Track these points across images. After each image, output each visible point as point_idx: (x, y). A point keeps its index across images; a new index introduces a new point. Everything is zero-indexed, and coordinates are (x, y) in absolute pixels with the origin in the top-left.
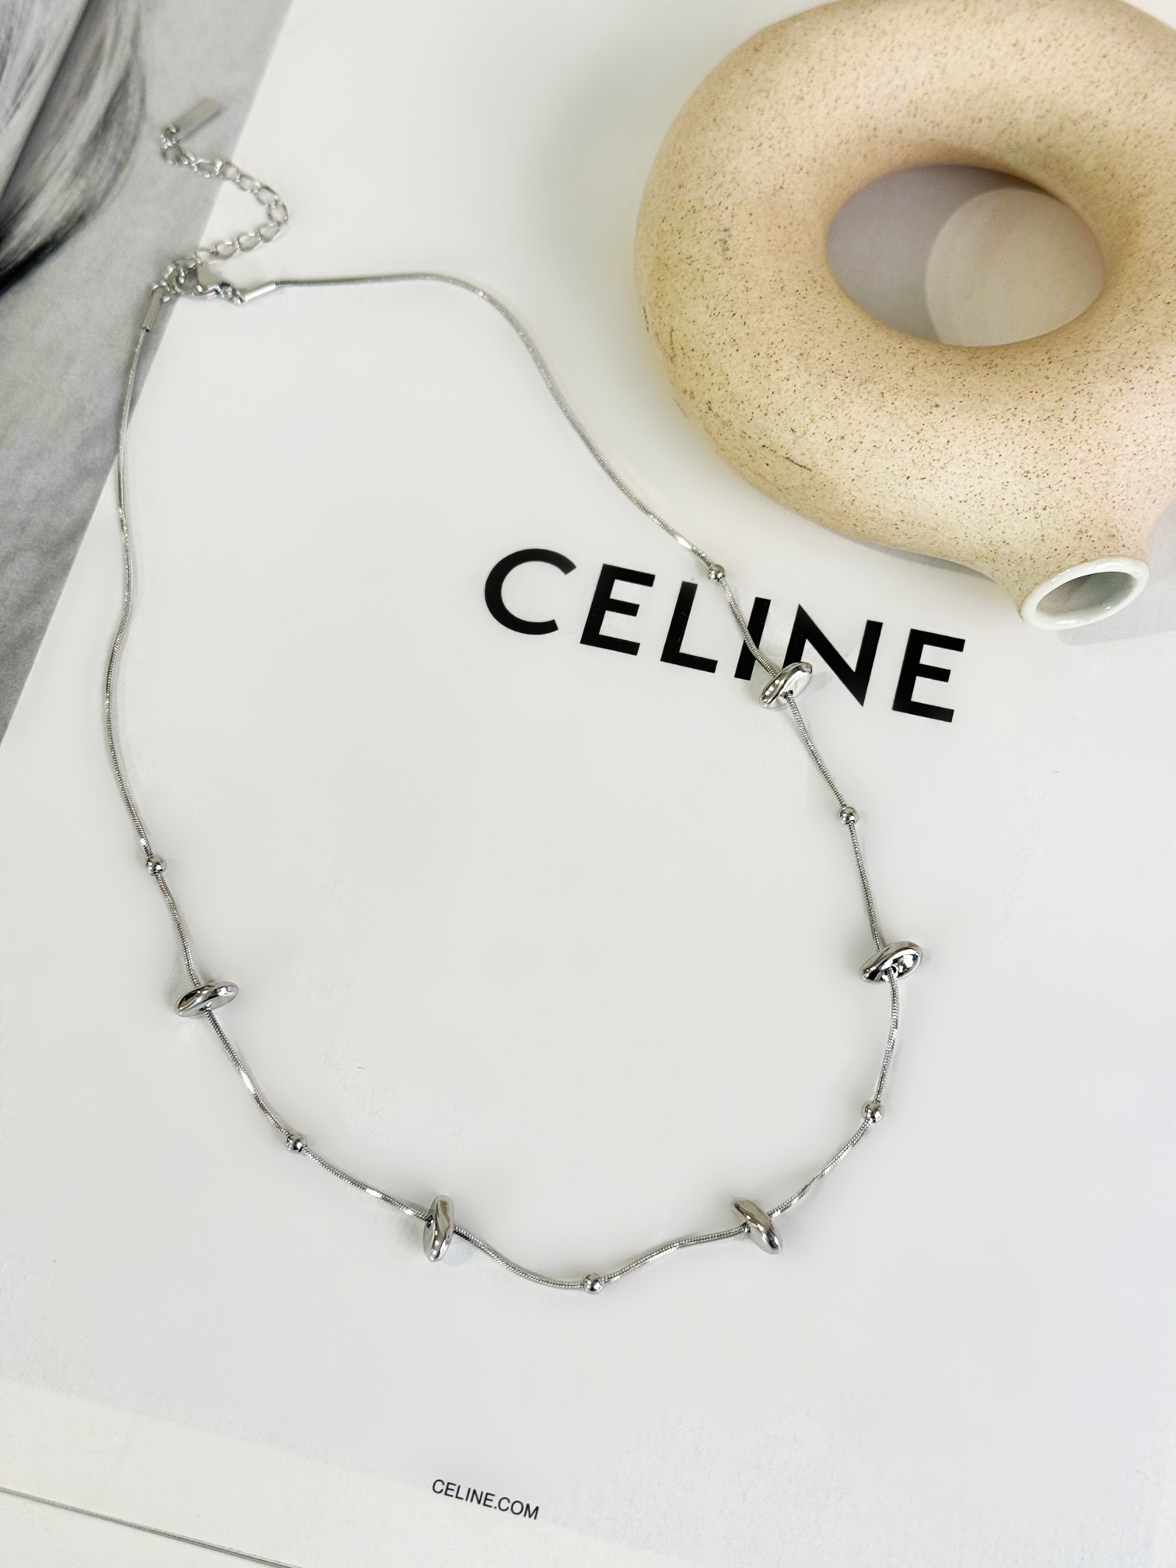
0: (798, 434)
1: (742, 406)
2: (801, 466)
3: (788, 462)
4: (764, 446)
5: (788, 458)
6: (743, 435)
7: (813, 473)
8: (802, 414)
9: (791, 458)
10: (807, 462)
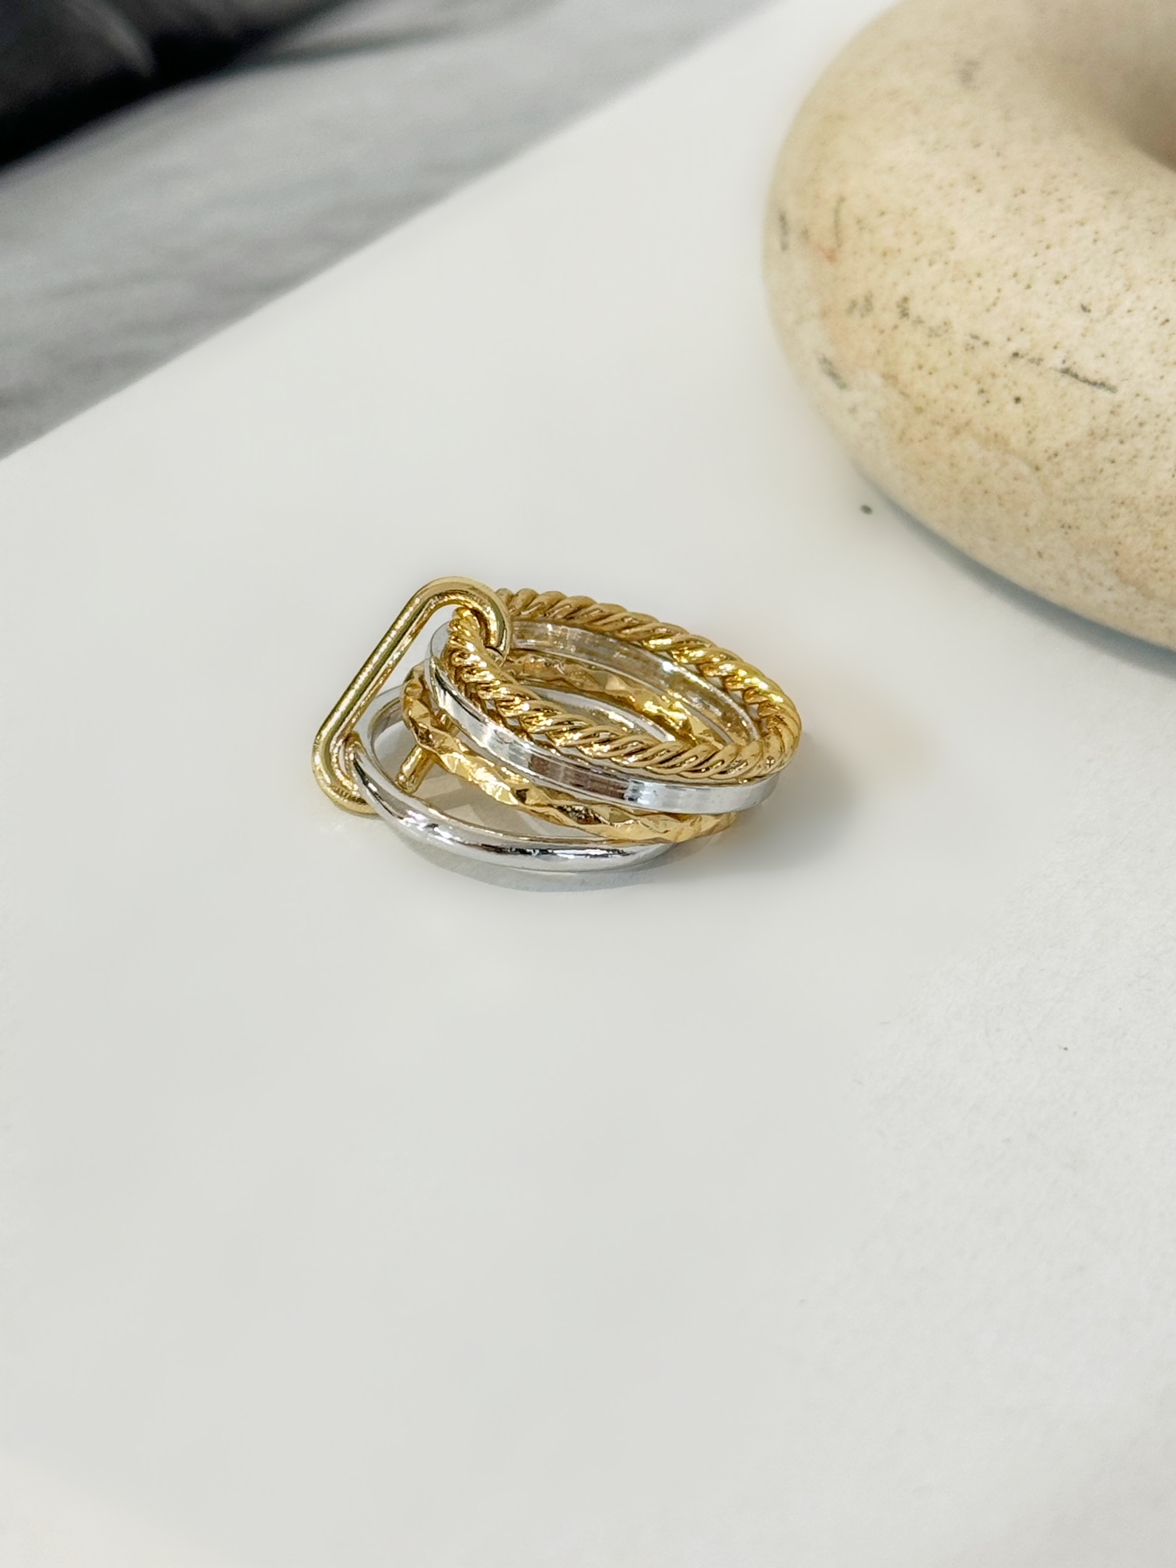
0: (1095, 314)
1: (978, 282)
2: (1094, 384)
3: (1066, 380)
4: (1016, 355)
5: (1066, 371)
6: (972, 342)
7: (1118, 397)
8: (1108, 276)
9: (1075, 369)
10: (1107, 371)
